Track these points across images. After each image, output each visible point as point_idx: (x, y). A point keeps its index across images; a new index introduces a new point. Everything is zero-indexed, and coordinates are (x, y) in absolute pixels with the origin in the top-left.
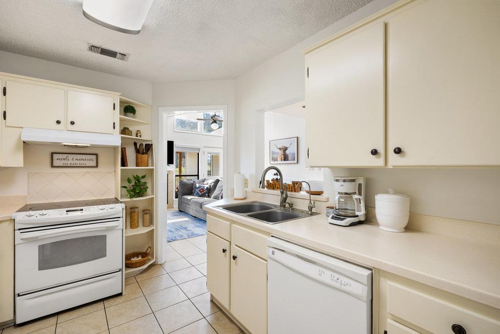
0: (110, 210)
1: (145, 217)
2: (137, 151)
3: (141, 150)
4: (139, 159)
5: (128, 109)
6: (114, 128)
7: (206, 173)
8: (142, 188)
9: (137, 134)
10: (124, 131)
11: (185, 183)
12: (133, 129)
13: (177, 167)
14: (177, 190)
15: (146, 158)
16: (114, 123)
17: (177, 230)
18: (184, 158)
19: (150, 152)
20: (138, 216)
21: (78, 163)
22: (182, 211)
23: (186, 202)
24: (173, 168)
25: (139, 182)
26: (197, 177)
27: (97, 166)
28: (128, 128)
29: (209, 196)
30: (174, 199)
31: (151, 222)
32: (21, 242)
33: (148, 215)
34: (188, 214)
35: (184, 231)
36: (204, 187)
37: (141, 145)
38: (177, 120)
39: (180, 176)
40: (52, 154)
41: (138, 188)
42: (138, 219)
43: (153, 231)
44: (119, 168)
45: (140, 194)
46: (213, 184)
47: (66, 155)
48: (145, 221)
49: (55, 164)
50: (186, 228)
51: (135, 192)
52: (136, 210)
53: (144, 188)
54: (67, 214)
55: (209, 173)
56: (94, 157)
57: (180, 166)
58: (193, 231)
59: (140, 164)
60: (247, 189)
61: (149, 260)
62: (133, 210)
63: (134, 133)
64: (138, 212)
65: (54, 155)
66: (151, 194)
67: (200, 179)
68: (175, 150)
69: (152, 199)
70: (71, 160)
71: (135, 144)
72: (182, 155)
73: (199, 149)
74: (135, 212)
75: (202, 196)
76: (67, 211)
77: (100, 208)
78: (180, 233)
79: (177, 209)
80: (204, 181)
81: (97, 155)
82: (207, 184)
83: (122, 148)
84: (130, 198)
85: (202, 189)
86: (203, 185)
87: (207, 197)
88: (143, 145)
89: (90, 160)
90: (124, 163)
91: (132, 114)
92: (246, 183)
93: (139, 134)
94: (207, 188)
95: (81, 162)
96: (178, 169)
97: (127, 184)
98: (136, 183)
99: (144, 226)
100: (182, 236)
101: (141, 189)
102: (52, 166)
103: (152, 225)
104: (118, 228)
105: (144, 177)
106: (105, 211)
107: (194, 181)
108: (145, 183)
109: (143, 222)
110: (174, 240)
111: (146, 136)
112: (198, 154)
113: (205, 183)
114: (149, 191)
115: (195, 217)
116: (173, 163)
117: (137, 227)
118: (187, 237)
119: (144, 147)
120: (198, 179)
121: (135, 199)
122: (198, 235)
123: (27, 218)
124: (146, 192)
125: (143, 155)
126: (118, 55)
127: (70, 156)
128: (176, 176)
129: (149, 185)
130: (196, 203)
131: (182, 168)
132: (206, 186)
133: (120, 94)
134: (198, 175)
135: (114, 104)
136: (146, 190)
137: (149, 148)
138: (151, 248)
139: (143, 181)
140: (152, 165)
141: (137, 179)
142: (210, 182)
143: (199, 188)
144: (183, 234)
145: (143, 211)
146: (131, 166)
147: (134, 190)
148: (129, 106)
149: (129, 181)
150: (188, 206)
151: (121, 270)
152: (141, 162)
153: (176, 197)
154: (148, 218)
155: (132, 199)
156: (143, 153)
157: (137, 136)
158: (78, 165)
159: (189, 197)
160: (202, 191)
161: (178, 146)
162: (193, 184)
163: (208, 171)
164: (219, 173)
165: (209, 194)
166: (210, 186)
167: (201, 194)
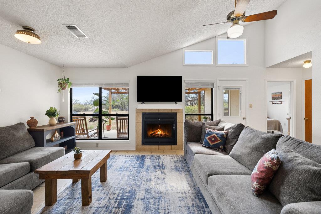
7: (222, 111)
11: (192, 125)
29: (225, 152)
36: (217, 134)
46: (232, 131)
67: (214, 119)
75: (215, 148)
85: (214, 137)
86: (215, 131)
87: (221, 151)
94: (222, 136)
107: (204, 124)
112: (212, 89)
120: (212, 120)
132: (220, 133)
134: (212, 115)
143: (209, 134)
159: (194, 149)
160: (213, 139)
161: (187, 82)
162: (201, 127)
163: (226, 109)
164: (240, 112)
165: (226, 146)
166: (227, 134)
167: (211, 144)
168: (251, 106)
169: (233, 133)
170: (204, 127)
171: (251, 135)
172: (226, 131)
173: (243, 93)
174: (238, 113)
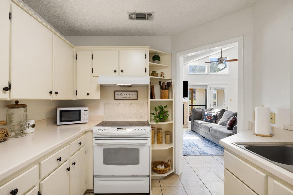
0: (142, 131)
1: (167, 137)
2: (162, 88)
3: (164, 87)
4: (163, 94)
5: (155, 58)
6: (146, 72)
7: (212, 104)
8: (164, 114)
9: (161, 75)
10: (153, 73)
11: (196, 111)
12: (159, 72)
13: (190, 99)
14: (190, 115)
15: (167, 93)
16: (146, 68)
17: (190, 146)
18: (195, 93)
19: (170, 88)
20: (162, 136)
21: (127, 97)
22: (194, 131)
23: (197, 125)
24: (187, 100)
25: (163, 110)
26: (205, 106)
27: (137, 99)
28: (155, 72)
29: (216, 122)
30: (188, 121)
31: (171, 141)
32: (96, 145)
33: (169, 136)
34: (198, 134)
35: (196, 148)
36: (211, 115)
37: (164, 83)
38: (190, 66)
39: (192, 105)
40: (115, 91)
41: (161, 115)
42: (162, 138)
43: (172, 148)
44: (149, 100)
45: (163, 120)
46: (219, 113)
47: (121, 92)
48: (167, 140)
49: (116, 98)
50: (197, 146)
51: (159, 118)
52: (161, 131)
53: (166, 115)
54: (117, 131)
55: (215, 104)
56: (135, 93)
57: (192, 99)
58: (203, 149)
59: (163, 97)
60: (274, 125)
61: (170, 170)
62: (159, 131)
63: (159, 75)
64: (162, 133)
65: (116, 92)
66: (171, 120)
67: (207, 108)
68: (189, 87)
69: (172, 124)
70: (124, 95)
71: (160, 82)
72: (193, 91)
73: (207, 86)
74: (160, 132)
75: (211, 121)
76: (118, 129)
77: (136, 129)
78: (193, 149)
79: (190, 129)
80: (211, 110)
81: (137, 91)
82: (214, 112)
83: (151, 86)
84: (156, 122)
85: (210, 116)
86: (210, 113)
87: (214, 123)
88: (165, 83)
89: (134, 95)
90: (152, 97)
91: (158, 61)
92: (272, 118)
93: (163, 75)
94: (214, 116)
95: (129, 96)
96: (190, 101)
97: (154, 112)
98: (160, 111)
99: (166, 143)
100: (194, 152)
101: (163, 116)
102: (115, 99)
103: (171, 144)
104: (147, 145)
105: (166, 107)
106: (138, 131)
107: (203, 110)
108: (167, 111)
109: (166, 140)
110: (189, 155)
111: (167, 77)
112: (206, 89)
113: (212, 111)
114: (170, 117)
115: (204, 137)
116: (187, 97)
117: (161, 143)
118: (198, 154)
119: (166, 85)
120: (206, 108)
121: (159, 123)
122: (208, 155)
123: (98, 131)
124: (168, 118)
125: (165, 91)
126: (147, 16)
127: (124, 93)
128: (189, 105)
129: (169, 113)
130: (205, 127)
131: (194, 100)
132: (213, 114)
133: (149, 47)
134: (206, 106)
135: (146, 55)
136: (167, 117)
137: (169, 85)
138: (171, 160)
139: (165, 110)
140: (172, 98)
141: (161, 108)
142: (216, 111)
143: (207, 115)
144: (195, 151)
145: (166, 132)
146: (157, 99)
147: (159, 117)
148: (156, 55)
149: (156, 109)
150: (199, 128)
151: (149, 176)
152: (164, 96)
153: (190, 120)
154: (169, 138)
155: (157, 123)
156: (165, 89)
157: (161, 77)
158: (127, 98)
159: (200, 122)
160: (209, 117)
161: (191, 85)
162: (202, 112)
163: (214, 103)
164: (224, 104)
165: (216, 121)
166: (217, 115)
167: (209, 120)
168: (231, 100)
169: (220, 114)
170: (203, 112)
171: (228, 113)
172: (216, 113)
173: (226, 92)
174: (223, 105)
